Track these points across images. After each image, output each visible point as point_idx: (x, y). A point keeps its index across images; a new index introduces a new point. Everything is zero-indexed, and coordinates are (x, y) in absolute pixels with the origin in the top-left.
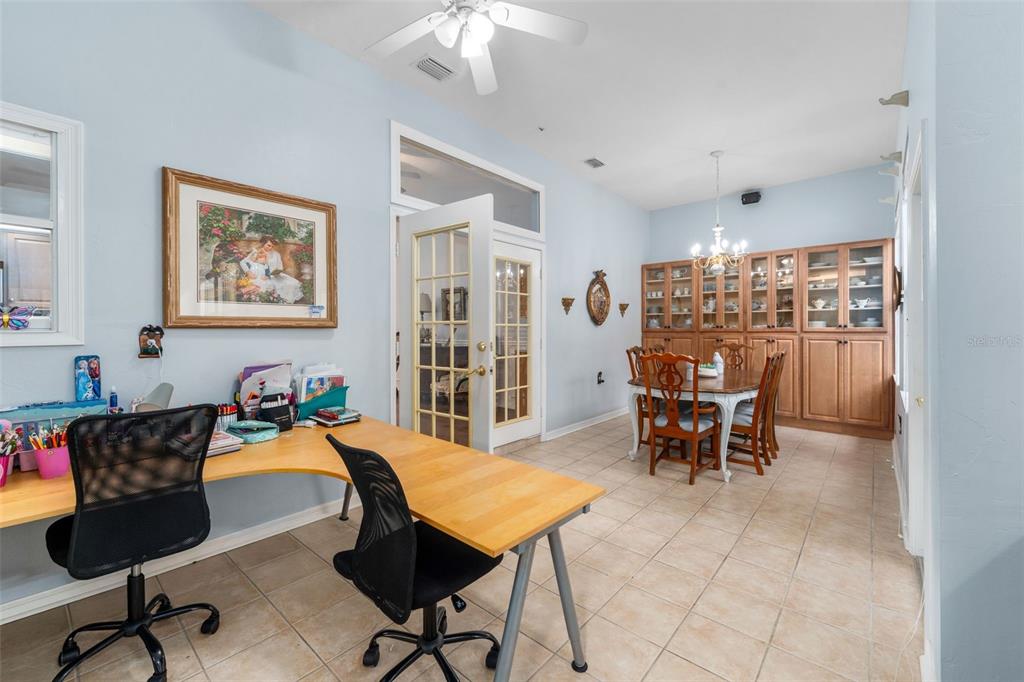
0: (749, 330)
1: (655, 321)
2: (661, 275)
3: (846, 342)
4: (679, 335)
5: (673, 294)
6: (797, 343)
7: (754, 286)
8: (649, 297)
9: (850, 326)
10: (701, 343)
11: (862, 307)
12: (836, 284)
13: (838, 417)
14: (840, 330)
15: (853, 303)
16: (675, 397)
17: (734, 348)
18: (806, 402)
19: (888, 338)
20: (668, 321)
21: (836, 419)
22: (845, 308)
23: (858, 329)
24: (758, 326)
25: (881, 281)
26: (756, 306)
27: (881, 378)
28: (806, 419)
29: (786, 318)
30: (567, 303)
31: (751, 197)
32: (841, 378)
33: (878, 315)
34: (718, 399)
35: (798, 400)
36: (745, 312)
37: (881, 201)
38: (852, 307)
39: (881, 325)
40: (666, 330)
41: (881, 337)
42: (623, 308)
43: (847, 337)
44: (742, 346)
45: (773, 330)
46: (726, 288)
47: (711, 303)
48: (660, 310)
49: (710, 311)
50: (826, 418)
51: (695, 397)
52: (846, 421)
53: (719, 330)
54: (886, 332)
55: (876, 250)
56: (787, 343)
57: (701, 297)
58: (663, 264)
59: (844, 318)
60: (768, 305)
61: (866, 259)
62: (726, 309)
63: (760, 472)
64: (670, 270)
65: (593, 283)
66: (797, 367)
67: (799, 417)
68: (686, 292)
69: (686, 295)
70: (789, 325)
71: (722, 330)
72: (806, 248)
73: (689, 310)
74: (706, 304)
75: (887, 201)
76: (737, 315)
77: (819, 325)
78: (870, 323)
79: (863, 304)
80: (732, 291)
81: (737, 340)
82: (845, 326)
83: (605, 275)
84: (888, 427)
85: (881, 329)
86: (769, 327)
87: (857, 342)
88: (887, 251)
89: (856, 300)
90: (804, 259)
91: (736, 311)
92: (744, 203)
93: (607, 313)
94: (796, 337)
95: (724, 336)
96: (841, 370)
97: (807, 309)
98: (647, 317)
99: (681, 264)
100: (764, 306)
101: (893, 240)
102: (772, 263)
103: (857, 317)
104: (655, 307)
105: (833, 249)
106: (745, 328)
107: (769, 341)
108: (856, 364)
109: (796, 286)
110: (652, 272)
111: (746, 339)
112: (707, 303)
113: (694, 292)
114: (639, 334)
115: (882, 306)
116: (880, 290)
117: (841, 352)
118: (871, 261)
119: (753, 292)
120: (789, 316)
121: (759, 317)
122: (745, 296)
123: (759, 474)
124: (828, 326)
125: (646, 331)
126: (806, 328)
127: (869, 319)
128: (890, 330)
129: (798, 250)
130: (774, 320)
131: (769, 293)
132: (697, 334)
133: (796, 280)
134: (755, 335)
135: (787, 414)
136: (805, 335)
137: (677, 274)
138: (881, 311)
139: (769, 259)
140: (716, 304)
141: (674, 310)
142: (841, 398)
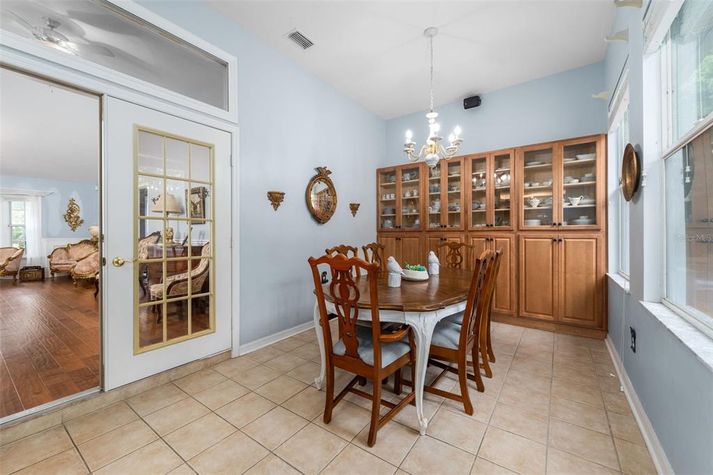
0: (469, 229)
1: (389, 222)
2: (393, 178)
3: (560, 240)
4: (408, 235)
5: (404, 196)
6: (513, 242)
7: (474, 187)
8: (384, 199)
9: (564, 225)
10: (428, 243)
11: (575, 205)
12: (550, 183)
13: (553, 316)
14: (555, 228)
15: (567, 201)
16: (352, 315)
17: (455, 247)
18: (522, 300)
19: (601, 235)
20: (400, 221)
21: (551, 318)
22: (559, 205)
23: (572, 227)
24: (478, 225)
25: (594, 178)
26: (476, 206)
27: (594, 276)
28: (523, 317)
29: (504, 217)
30: (276, 199)
31: (472, 102)
32: (555, 277)
33: (591, 213)
34: (410, 319)
35: (515, 299)
36: (466, 211)
37: (594, 96)
38: (565, 205)
39: (595, 223)
40: (398, 230)
41: (595, 235)
42: (354, 208)
43: (561, 235)
44: (462, 244)
45: (492, 228)
46: (449, 189)
47: (437, 204)
48: (394, 211)
49: (436, 212)
50: (541, 317)
51: (375, 315)
52: (560, 319)
53: (443, 229)
54: (598, 230)
55: (588, 146)
56: (505, 240)
57: (428, 197)
58: (395, 167)
59: (558, 216)
60: (487, 205)
61: (579, 156)
62: (450, 210)
63: (469, 410)
64: (400, 173)
65: (314, 180)
66: (514, 265)
67: (515, 315)
68: (415, 194)
69: (415, 196)
70: (507, 224)
71: (446, 229)
72: (522, 147)
73: (418, 211)
74: (432, 205)
75: (601, 95)
76: (459, 214)
77: (534, 223)
78: (583, 221)
79: (577, 202)
80: (455, 191)
81: (458, 239)
82: (560, 224)
83: (330, 172)
84: (601, 327)
85: (594, 226)
86: (487, 226)
87: (570, 239)
88: (600, 147)
89: (569, 198)
90: (520, 159)
91: (458, 211)
92: (465, 108)
93: (333, 212)
94: (512, 236)
95: (447, 235)
96: (556, 269)
97: (524, 207)
98: (381, 219)
99: (411, 167)
100: (483, 206)
101: (606, 136)
102: (490, 164)
103: (572, 215)
104: (389, 209)
105: (548, 147)
106: (466, 226)
107: (487, 239)
108: (570, 263)
109: (512, 184)
110: (386, 175)
111: (467, 237)
112: (434, 204)
113: (421, 194)
114: (375, 233)
115: (595, 203)
116: (594, 186)
117: (556, 250)
118: (584, 158)
119: (473, 192)
120: (507, 214)
121: (480, 217)
122: (466, 196)
123: (466, 412)
124: (542, 224)
125: (381, 231)
126: (523, 226)
127: (582, 217)
128: (603, 227)
129: (515, 149)
130: (492, 219)
131: (487, 193)
132: (423, 233)
133: (513, 178)
134: (476, 234)
135: (505, 311)
136: (521, 234)
137: (407, 176)
138: (594, 209)
139: (488, 160)
140: (441, 205)
141: (404, 211)
142: (556, 298)
